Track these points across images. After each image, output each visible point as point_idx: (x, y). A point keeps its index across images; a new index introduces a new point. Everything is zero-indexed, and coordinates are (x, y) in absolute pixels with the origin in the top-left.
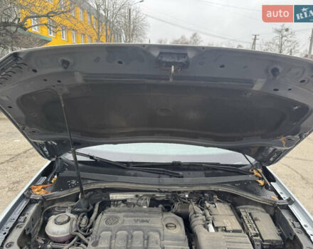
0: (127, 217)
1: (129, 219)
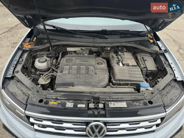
0: (77, 59)
1: (78, 60)
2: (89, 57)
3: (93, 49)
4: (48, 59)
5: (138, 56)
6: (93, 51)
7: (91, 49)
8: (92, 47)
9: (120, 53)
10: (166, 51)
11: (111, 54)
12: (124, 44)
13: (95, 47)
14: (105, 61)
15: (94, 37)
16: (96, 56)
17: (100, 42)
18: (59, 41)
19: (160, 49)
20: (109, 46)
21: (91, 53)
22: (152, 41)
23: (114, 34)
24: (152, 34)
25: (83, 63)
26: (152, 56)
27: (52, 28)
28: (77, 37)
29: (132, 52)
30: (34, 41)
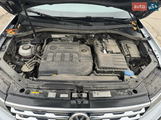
0: (61, 46)
1: (62, 47)
2: (73, 44)
3: (78, 36)
4: (32, 46)
5: (122, 43)
6: (77, 38)
7: (75, 36)
8: (76, 34)
9: (104, 40)
10: (149, 38)
11: (95, 41)
12: (108, 31)
13: (79, 34)
14: (89, 48)
15: (79, 24)
16: (80, 43)
17: (84, 29)
18: (43, 27)
19: (144, 36)
20: (93, 34)
21: (75, 40)
22: (135, 28)
23: (99, 21)
24: (136, 22)
25: (67, 50)
26: (135, 44)
27: (36, 15)
28: (61, 24)
29: (115, 39)
30: (18, 27)
